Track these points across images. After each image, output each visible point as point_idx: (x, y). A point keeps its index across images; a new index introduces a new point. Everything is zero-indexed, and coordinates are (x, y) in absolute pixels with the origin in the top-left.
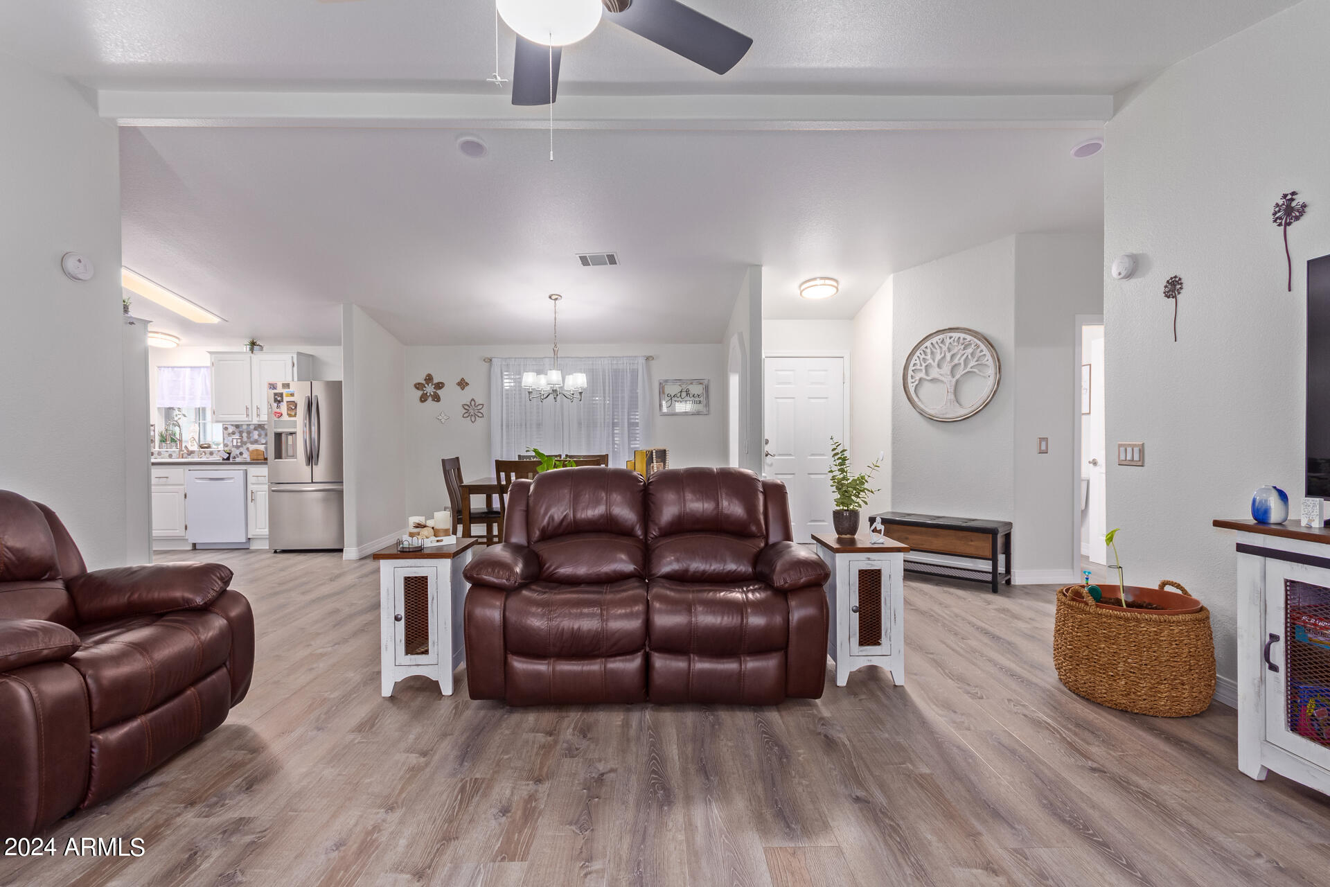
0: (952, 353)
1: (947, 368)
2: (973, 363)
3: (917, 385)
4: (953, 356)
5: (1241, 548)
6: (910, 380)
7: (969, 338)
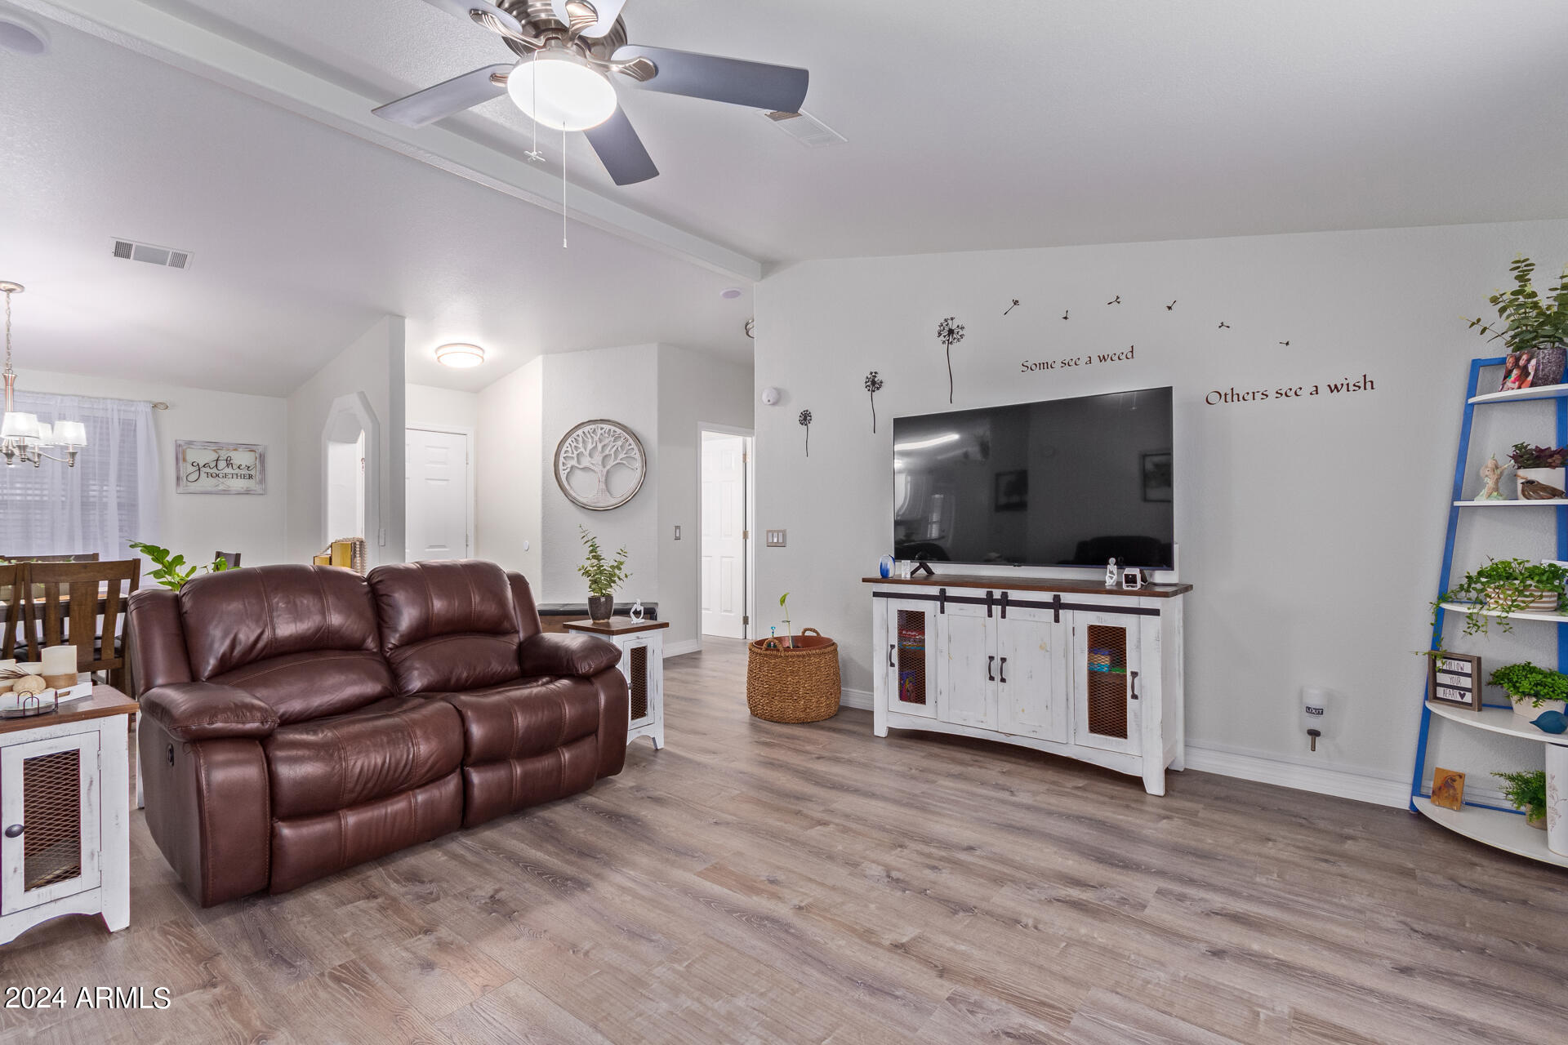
0: (603, 444)
1: (598, 458)
2: (622, 456)
3: (568, 473)
4: (604, 447)
5: (876, 594)
6: (561, 467)
7: (619, 431)
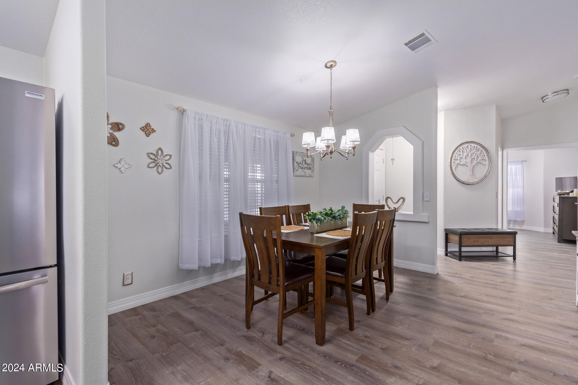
1: (469, 159)
2: (480, 158)
3: (456, 167)
4: (472, 154)
6: (453, 164)
7: (478, 147)
